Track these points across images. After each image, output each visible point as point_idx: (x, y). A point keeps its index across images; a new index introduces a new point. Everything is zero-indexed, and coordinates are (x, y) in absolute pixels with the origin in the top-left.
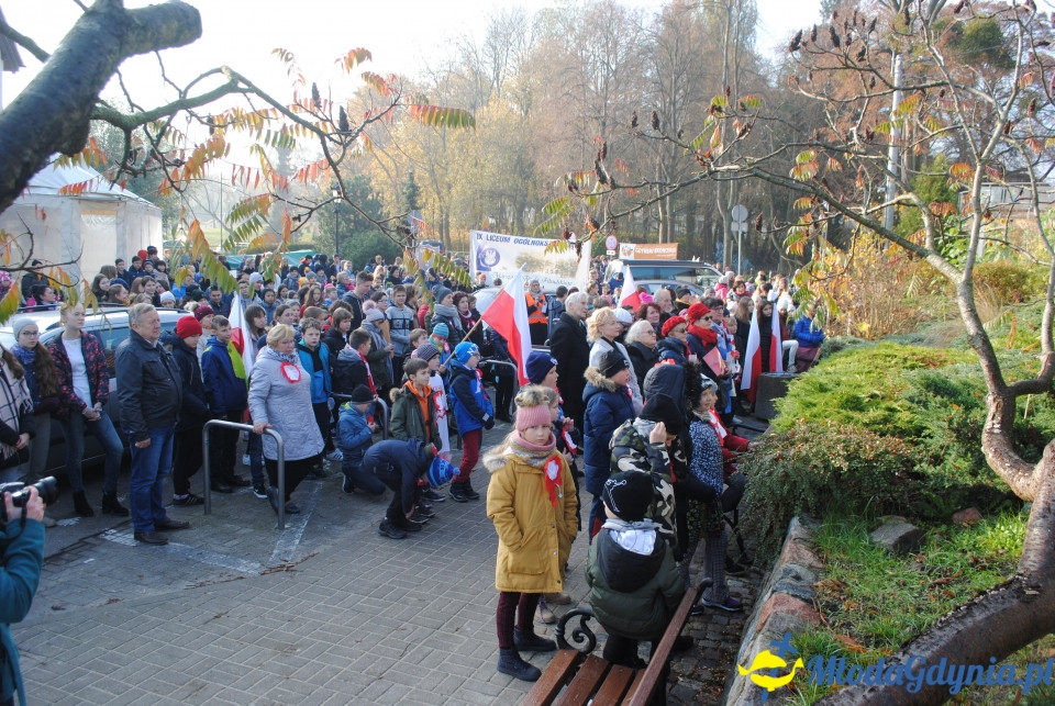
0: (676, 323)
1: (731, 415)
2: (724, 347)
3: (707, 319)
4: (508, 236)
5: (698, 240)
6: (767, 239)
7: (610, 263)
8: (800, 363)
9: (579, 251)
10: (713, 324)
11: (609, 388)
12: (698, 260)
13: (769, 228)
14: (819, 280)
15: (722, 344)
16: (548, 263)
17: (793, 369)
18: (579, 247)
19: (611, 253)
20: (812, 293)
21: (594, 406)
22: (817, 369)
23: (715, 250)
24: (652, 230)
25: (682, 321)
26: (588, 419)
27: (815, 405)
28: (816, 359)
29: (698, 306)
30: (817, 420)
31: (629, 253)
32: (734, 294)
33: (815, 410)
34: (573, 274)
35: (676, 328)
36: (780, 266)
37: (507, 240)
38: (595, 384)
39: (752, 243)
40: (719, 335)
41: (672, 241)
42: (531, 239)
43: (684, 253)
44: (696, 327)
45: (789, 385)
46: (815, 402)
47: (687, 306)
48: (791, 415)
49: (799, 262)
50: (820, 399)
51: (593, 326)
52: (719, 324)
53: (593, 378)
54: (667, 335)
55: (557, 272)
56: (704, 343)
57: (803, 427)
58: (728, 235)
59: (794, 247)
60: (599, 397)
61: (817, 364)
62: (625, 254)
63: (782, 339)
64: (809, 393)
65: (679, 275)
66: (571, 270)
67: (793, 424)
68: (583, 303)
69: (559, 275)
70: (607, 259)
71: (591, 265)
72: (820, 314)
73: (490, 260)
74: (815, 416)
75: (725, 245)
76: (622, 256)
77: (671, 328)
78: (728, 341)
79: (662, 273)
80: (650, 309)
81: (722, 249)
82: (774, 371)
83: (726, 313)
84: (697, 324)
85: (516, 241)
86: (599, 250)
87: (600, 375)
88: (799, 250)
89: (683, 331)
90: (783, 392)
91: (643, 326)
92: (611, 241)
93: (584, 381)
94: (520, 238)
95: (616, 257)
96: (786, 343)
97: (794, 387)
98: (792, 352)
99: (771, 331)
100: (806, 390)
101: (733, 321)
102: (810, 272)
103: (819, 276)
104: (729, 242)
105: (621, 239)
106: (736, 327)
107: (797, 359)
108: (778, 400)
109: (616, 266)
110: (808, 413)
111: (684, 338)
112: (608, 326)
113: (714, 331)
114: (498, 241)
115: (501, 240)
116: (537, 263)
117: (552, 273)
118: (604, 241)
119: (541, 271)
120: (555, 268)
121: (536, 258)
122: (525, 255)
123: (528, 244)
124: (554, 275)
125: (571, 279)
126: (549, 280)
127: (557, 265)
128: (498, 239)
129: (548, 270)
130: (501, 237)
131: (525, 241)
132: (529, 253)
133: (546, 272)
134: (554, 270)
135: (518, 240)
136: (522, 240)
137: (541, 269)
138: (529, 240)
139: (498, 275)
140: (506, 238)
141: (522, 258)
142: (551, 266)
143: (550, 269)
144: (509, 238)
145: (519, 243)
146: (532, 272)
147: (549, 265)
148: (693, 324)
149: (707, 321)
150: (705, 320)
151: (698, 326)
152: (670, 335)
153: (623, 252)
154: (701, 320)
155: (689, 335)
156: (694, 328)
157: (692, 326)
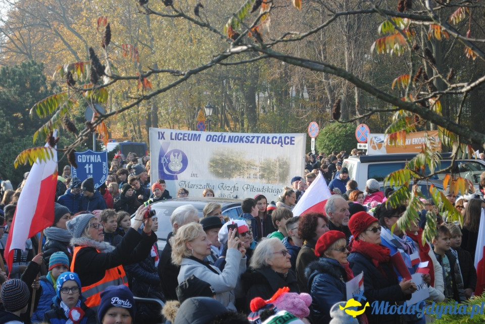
0: (334, 240)
3: (375, 230)
4: (198, 133)
7: (344, 160)
16: (250, 165)
19: (362, 146)
29: (361, 215)
31: (380, 146)
34: (283, 178)
35: (334, 246)
37: (197, 138)
42: (228, 135)
44: (363, 243)
54: (322, 255)
55: (262, 177)
69: (264, 181)
73: (175, 165)
77: (328, 246)
84: (363, 238)
85: (210, 139)
92: (362, 131)
94: (212, 133)
112: (200, 242)
114: (186, 140)
115: (190, 139)
116: (236, 166)
117: (256, 178)
118: (353, 132)
119: (242, 176)
120: (260, 172)
121: (235, 159)
122: (221, 156)
123: (224, 141)
124: (258, 180)
125: (281, 184)
126: (252, 187)
127: (262, 167)
128: (186, 137)
129: (250, 175)
130: (189, 134)
131: (221, 137)
132: (226, 153)
133: (248, 178)
134: (258, 175)
135: (211, 136)
136: (216, 136)
137: (241, 173)
138: (225, 136)
139: (186, 183)
140: (195, 135)
141: (216, 160)
142: (254, 169)
143: (253, 173)
144: (200, 135)
145: (213, 141)
146: (230, 178)
147: (252, 167)
148: (357, 238)
149: (376, 234)
150: (372, 232)
151: (364, 241)
152: (327, 254)
153: (372, 145)
154: (368, 232)
155: (354, 254)
156: (361, 245)
157: (357, 242)
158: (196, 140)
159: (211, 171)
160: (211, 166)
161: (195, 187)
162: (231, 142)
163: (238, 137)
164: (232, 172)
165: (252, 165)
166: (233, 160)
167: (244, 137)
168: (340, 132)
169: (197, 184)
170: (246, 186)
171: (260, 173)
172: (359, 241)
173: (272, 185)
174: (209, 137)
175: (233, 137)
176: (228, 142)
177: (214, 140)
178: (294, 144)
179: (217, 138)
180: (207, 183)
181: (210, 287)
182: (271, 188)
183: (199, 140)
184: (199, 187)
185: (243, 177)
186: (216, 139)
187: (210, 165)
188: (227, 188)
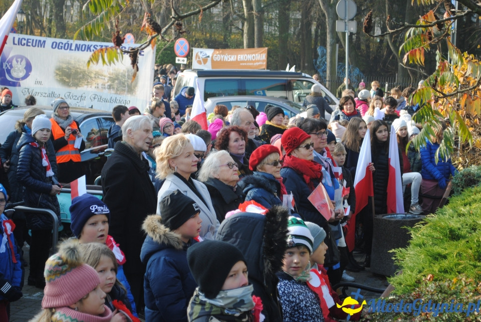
0: (266, 154)
1: (340, 272)
2: (330, 183)
3: (307, 147)
4: (42, 39)
5: (294, 43)
6: (381, 41)
7: (180, 74)
8: (425, 200)
9: (134, 62)
10: (315, 154)
11: (175, 244)
12: (293, 70)
13: (384, 29)
14: (445, 96)
15: (328, 180)
16: (98, 75)
17: (416, 209)
18: (134, 55)
19: (181, 60)
20: (437, 113)
21: (155, 268)
22: (448, 209)
23: (316, 56)
24: (234, 30)
25: (274, 150)
26: (148, 286)
27: (445, 257)
28: (446, 195)
29: (294, 132)
30: (447, 276)
31: (205, 61)
32: (340, 113)
33: (445, 264)
34: (131, 89)
35: (266, 160)
36: (398, 77)
37: (42, 44)
38: (156, 239)
39: (363, 47)
40: (323, 169)
41: (260, 45)
42: (74, 42)
43: (276, 60)
44: (294, 159)
45: (412, 232)
46: (445, 252)
47: (281, 131)
48: (415, 272)
49: (422, 72)
50: (451, 249)
51: (162, 159)
52: (322, 153)
53: (153, 231)
54: (255, 169)
55: (110, 87)
56: (307, 178)
57: (432, 286)
58: (332, 37)
59: (413, 54)
60: (162, 256)
61: (447, 202)
62: (199, 62)
63: (403, 172)
64: (436, 241)
65: (270, 89)
66: (128, 84)
67: (419, 282)
68: (147, 131)
69: (112, 91)
70: (178, 68)
71: (156, 77)
72: (447, 140)
73: (18, 71)
74: (446, 272)
75: (329, 50)
76: (196, 65)
77: (260, 160)
78: (334, 176)
79: (249, 87)
80: (233, 135)
81: (324, 55)
82: (394, 212)
83: (331, 138)
84: (295, 154)
85: (55, 46)
86: (166, 57)
87: (162, 227)
88: (420, 58)
89: (275, 164)
90: (404, 241)
91: (221, 158)
92: (181, 45)
93: (143, 235)
94: (58, 40)
95: (188, 66)
96: (407, 176)
97: (418, 234)
98: (414, 187)
99: (388, 160)
100: (433, 237)
101: (340, 149)
102: (434, 86)
103: (447, 90)
104: (333, 46)
105: (194, 43)
106: (344, 157)
107: (422, 196)
108: (398, 252)
109: (188, 78)
110: (436, 268)
111: (278, 173)
112: (183, 160)
113: (316, 162)
114: (30, 46)
115: (34, 45)
116: (83, 75)
117: (104, 88)
118: (172, 46)
119: (89, 86)
120: (108, 82)
121: (82, 67)
122: (67, 65)
123: (71, 49)
124: (106, 91)
125: (129, 95)
126: (100, 97)
127: (110, 77)
128: (30, 42)
129: (98, 84)
130: (33, 40)
131: (67, 45)
132: (73, 62)
133: (95, 87)
134: (106, 85)
135: (56, 43)
136: (62, 44)
137: (88, 82)
138: (71, 44)
139: (30, 91)
140: (40, 41)
141: (63, 68)
142: (102, 79)
143: (101, 83)
144: (44, 42)
145: (58, 48)
146: (77, 88)
147: (100, 77)
148: (289, 155)
149: (308, 150)
150: (305, 148)
151: (297, 157)
152: (259, 168)
153: (197, 59)
154: (300, 149)
155: (285, 169)
156: (293, 160)
157: (289, 157)
158: (41, 47)
159: (57, 80)
160: (57, 74)
161: (40, 94)
162: (78, 50)
163: (85, 45)
164: (80, 82)
165: (100, 75)
166: (80, 69)
167: (91, 46)
168: (159, 45)
169: (42, 92)
170: (94, 96)
171: (109, 84)
172: (290, 157)
173: (120, 96)
174: (55, 44)
175: (80, 45)
176: (75, 50)
177: (60, 47)
178: (143, 55)
179: (63, 45)
180: (51, 91)
181: (194, 205)
182: (119, 99)
183: (44, 47)
184: (44, 95)
185: (91, 87)
186: (62, 47)
187: (55, 72)
188: (74, 97)
